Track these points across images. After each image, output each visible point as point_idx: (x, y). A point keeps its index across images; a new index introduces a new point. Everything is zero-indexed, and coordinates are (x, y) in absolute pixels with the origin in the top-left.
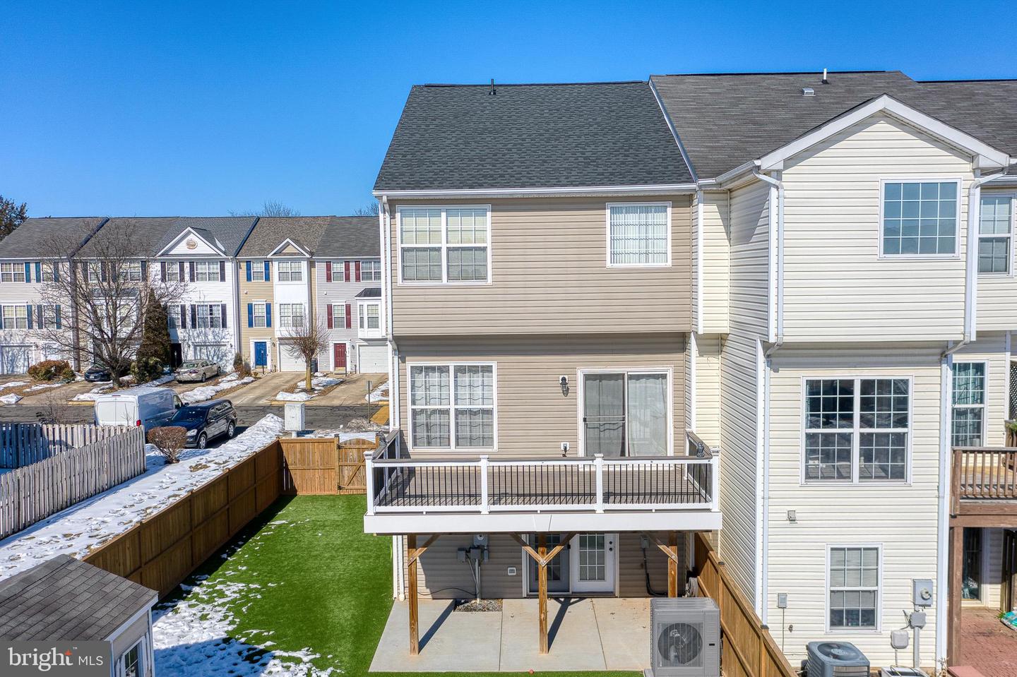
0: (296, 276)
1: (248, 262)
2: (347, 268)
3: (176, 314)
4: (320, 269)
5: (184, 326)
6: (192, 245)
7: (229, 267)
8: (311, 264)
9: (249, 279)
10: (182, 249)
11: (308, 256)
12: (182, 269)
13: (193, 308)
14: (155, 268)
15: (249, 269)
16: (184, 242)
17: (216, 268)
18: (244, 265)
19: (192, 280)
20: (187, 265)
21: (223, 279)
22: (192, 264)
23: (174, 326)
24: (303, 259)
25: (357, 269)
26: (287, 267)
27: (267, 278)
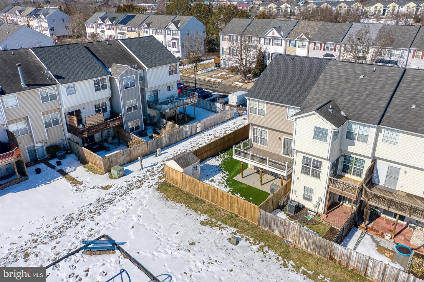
0: (304, 47)
1: (290, 40)
2: (321, 46)
3: (267, 55)
4: (312, 45)
5: (269, 60)
6: (274, 34)
7: (283, 41)
8: (309, 43)
9: (289, 46)
10: (270, 34)
11: (308, 40)
12: (270, 41)
13: (272, 54)
14: (262, 41)
15: (290, 42)
16: (271, 32)
17: (280, 42)
18: (288, 41)
19: (272, 45)
20: (271, 40)
21: (281, 45)
22: (273, 39)
23: (266, 59)
24: (307, 41)
25: (324, 46)
26: (301, 43)
27: (295, 46)
